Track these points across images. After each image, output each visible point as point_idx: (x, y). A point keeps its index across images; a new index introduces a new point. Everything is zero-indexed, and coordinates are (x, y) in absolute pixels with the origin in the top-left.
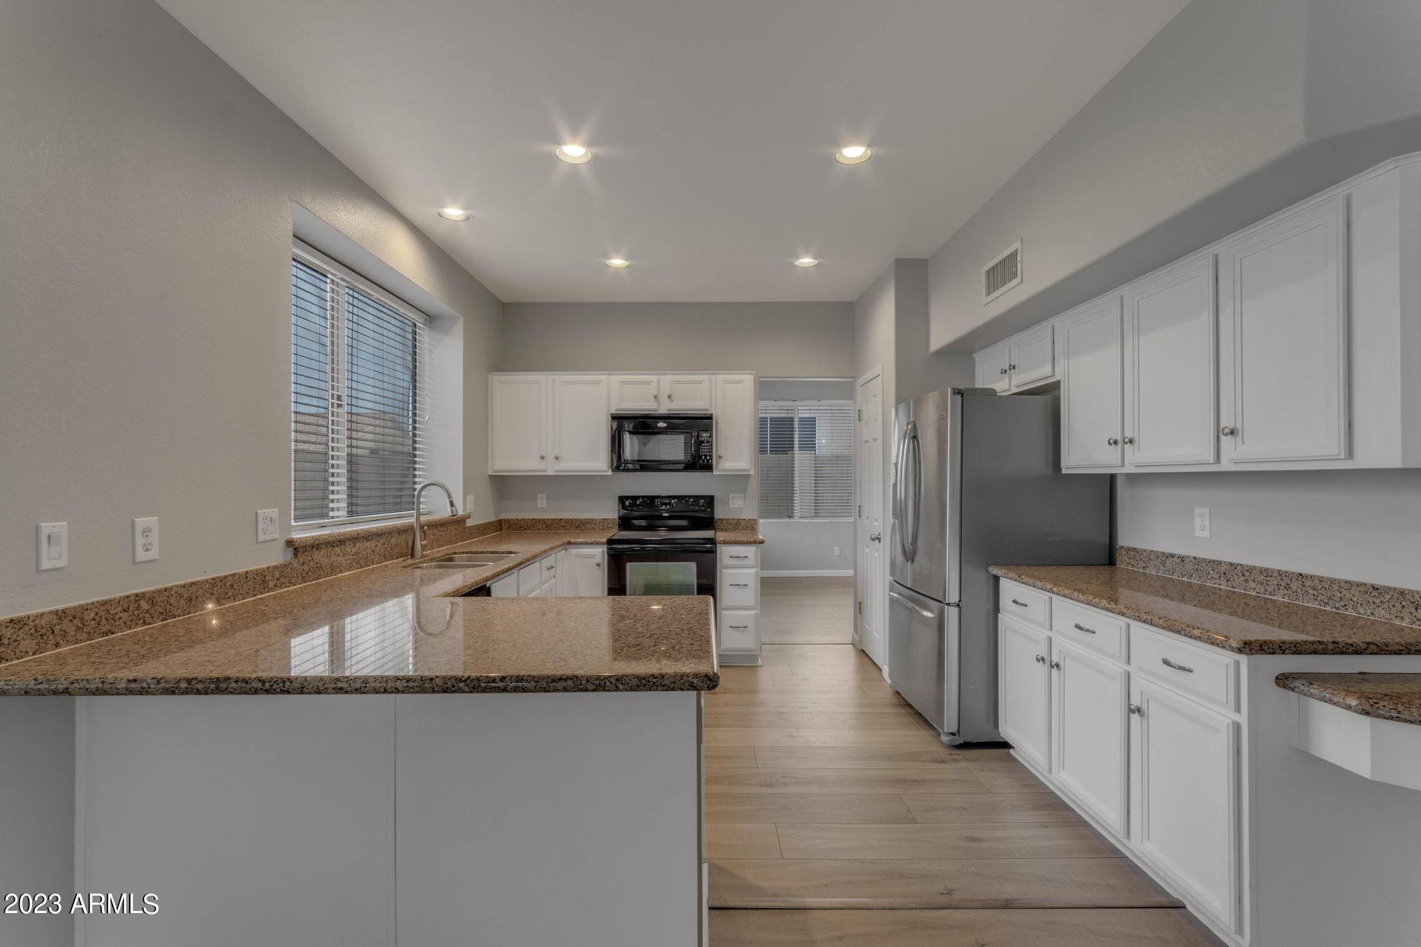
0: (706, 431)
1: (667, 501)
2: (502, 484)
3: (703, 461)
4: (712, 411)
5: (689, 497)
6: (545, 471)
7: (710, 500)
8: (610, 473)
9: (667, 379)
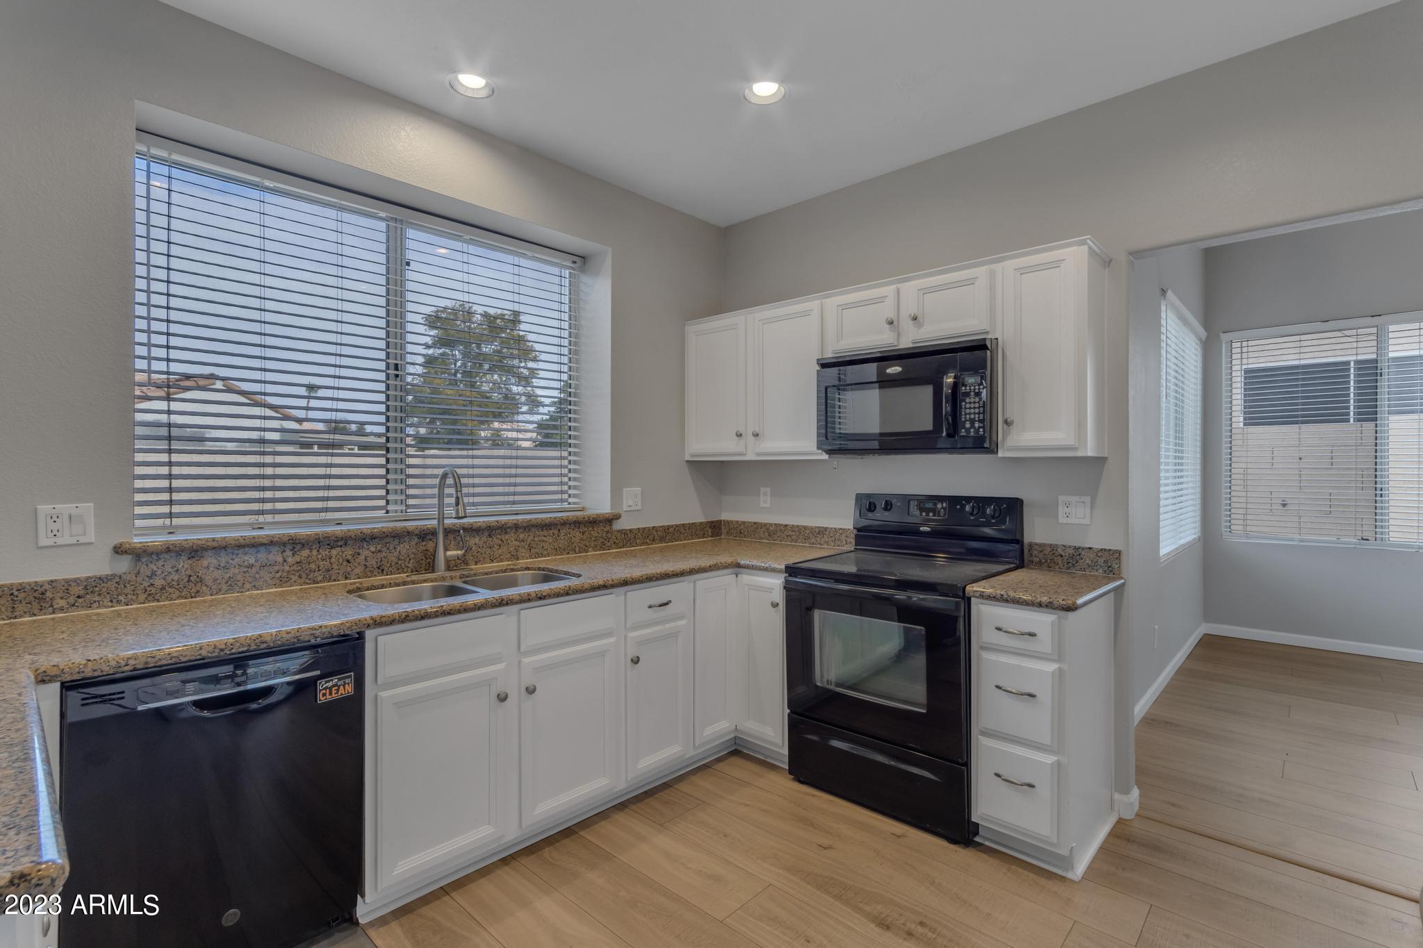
0: (980, 374)
1: (929, 505)
3: (968, 431)
4: (994, 335)
5: (968, 499)
6: (745, 455)
7: (1012, 508)
8: (825, 457)
9: (910, 289)
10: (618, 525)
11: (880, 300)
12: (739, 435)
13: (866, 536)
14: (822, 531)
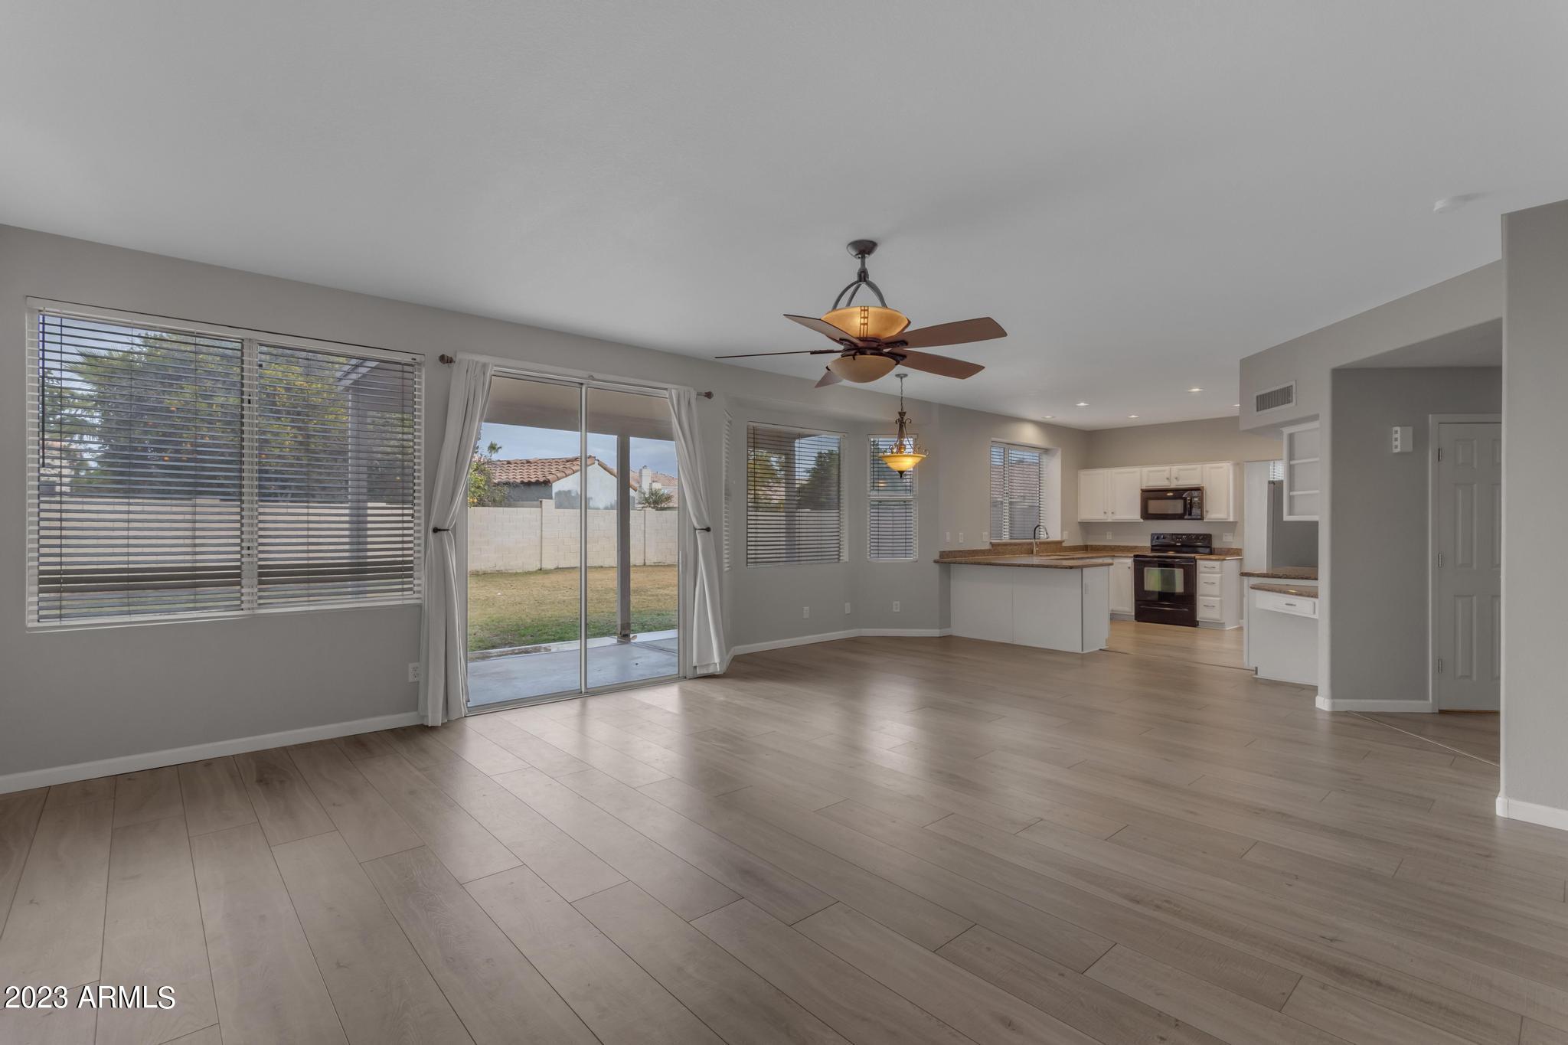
0: (1198, 497)
1: (1180, 537)
2: (1087, 527)
3: (1194, 513)
4: (1202, 485)
5: (1194, 534)
6: (1107, 520)
7: (1208, 537)
8: (1142, 521)
9: (1175, 468)
10: (1064, 544)
11: (1164, 471)
12: (1105, 513)
13: (1154, 548)
14: (1136, 547)
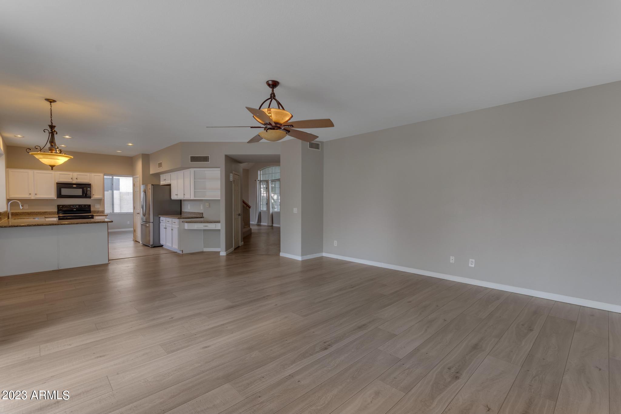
0: (89, 188)
1: (75, 206)
3: (88, 195)
4: (91, 183)
5: (83, 205)
6: (31, 198)
7: (89, 206)
8: (56, 198)
9: (75, 174)
11: (69, 175)
12: (30, 194)
